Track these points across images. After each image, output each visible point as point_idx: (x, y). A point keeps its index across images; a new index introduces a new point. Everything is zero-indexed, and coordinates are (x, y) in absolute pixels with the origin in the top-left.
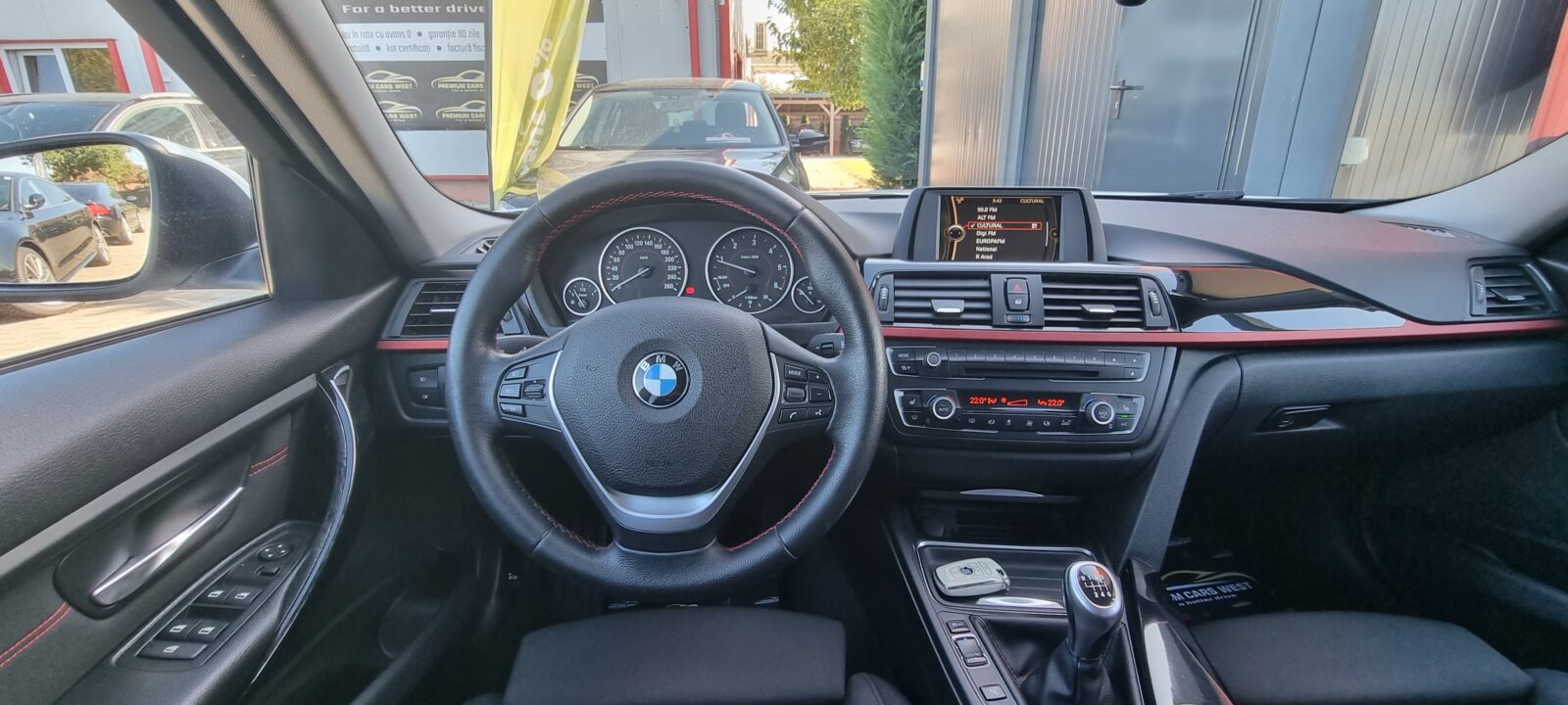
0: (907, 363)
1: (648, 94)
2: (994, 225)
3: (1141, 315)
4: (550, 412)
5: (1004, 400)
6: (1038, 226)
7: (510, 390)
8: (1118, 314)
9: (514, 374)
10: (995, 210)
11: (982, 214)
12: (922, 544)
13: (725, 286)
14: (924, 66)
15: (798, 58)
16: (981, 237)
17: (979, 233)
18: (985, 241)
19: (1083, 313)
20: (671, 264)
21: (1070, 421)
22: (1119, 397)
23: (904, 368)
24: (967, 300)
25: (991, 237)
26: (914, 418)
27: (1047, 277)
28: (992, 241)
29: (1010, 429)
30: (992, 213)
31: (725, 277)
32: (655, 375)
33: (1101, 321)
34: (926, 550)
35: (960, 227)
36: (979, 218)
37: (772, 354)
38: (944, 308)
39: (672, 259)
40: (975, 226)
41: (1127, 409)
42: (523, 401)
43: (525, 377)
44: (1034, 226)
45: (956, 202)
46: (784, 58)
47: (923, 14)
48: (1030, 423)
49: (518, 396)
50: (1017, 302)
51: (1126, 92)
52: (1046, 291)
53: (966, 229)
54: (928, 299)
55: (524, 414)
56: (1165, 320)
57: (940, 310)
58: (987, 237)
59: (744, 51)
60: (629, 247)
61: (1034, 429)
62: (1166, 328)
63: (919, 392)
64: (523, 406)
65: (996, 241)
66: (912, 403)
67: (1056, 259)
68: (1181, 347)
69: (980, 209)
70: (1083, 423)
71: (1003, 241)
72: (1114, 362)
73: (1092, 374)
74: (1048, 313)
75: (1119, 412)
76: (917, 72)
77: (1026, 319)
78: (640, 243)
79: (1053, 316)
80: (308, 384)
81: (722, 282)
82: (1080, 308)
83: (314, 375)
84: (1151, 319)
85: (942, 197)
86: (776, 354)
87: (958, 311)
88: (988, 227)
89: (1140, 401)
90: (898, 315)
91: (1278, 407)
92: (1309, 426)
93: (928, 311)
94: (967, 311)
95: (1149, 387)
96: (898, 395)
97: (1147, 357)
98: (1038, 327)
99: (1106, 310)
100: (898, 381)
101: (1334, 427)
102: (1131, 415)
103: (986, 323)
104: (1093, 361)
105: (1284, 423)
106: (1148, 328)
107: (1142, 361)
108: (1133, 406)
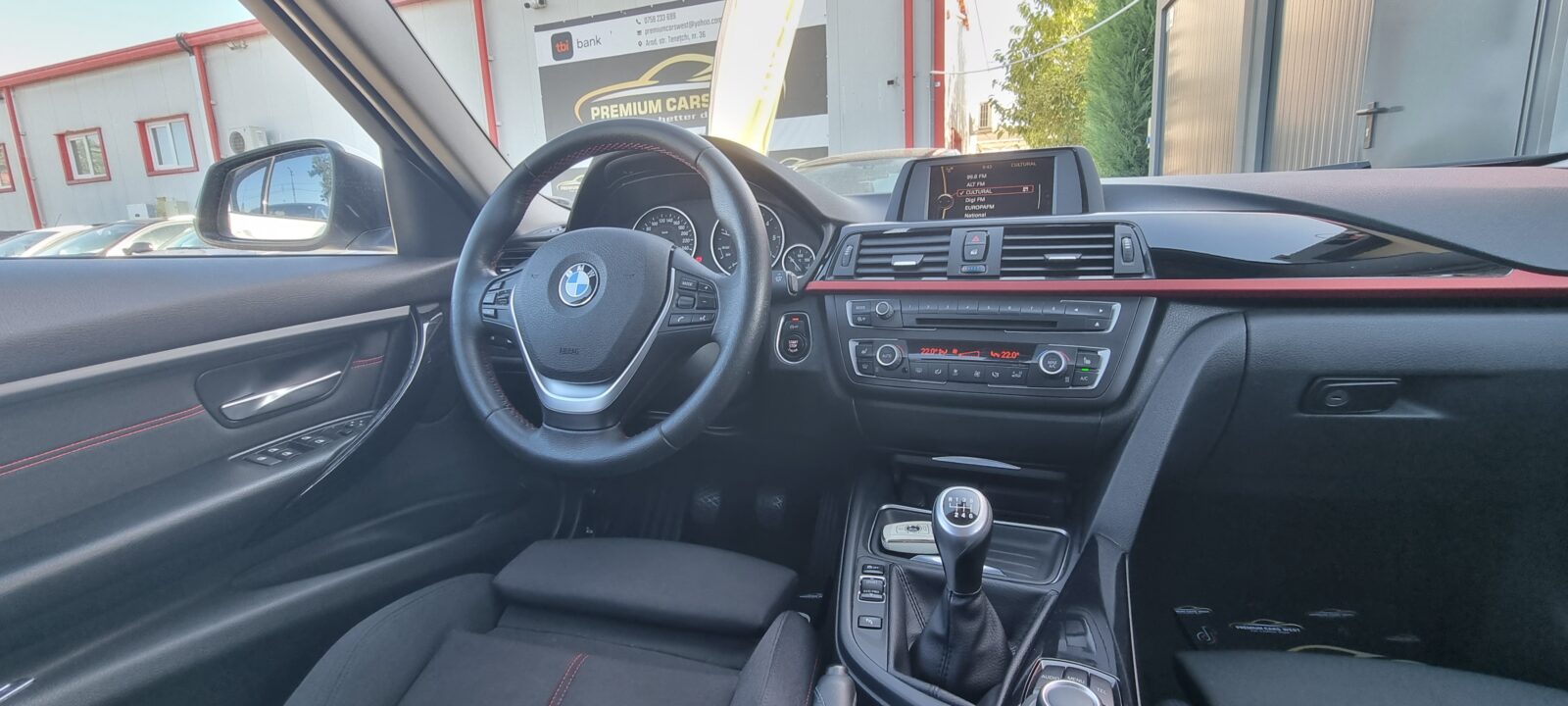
0: (863, 314)
2: (984, 191)
3: (1110, 262)
4: (512, 314)
5: (955, 351)
6: (1030, 189)
7: (489, 298)
8: (1086, 263)
9: (494, 287)
10: (984, 176)
11: (971, 181)
12: (884, 507)
13: (727, 255)
14: (1151, 122)
15: (1021, 130)
16: (970, 204)
17: (968, 200)
18: (974, 207)
19: (1044, 262)
20: (685, 237)
21: (1021, 373)
22: (1080, 350)
23: (860, 319)
24: (927, 254)
25: (980, 203)
26: (865, 367)
27: (1009, 230)
28: (980, 207)
29: (956, 380)
30: (982, 180)
31: (728, 248)
32: (574, 279)
33: (1065, 271)
34: (888, 512)
35: (949, 196)
36: (968, 185)
37: (673, 270)
38: (902, 263)
39: (686, 233)
40: (965, 193)
41: (1088, 362)
42: (496, 306)
43: (501, 287)
44: (1025, 189)
45: (946, 173)
46: (1006, 133)
47: (1150, 70)
48: (977, 374)
49: (492, 302)
50: (972, 253)
51: (1380, 116)
52: (1005, 242)
53: (955, 197)
54: (890, 255)
55: (496, 316)
56: (1137, 265)
57: (896, 264)
58: (975, 203)
59: (967, 129)
60: (655, 224)
61: (981, 381)
62: (1141, 274)
63: (871, 342)
64: (496, 310)
65: (985, 207)
66: (863, 352)
68: (1165, 299)
69: (969, 177)
70: (1032, 374)
71: (992, 207)
72: (1076, 312)
73: (1049, 324)
74: (1004, 263)
75: (1078, 364)
76: (1143, 130)
77: (983, 269)
78: (663, 221)
79: (1008, 267)
80: (404, 311)
81: (725, 251)
82: (1042, 258)
83: (408, 307)
84: (1120, 265)
85: (932, 167)
86: (676, 270)
87: (914, 263)
88: (978, 191)
89: (1105, 354)
90: (861, 271)
91: (1315, 377)
92: (1384, 408)
93: (889, 265)
94: (923, 264)
95: (1117, 343)
96: (852, 345)
97: (1117, 307)
98: (996, 277)
99: (1072, 257)
100: (852, 334)
101: (1431, 414)
102: (1094, 369)
103: (943, 274)
104: (1054, 310)
105: (1335, 401)
106: (1118, 276)
107: (1111, 311)
108: (1098, 359)
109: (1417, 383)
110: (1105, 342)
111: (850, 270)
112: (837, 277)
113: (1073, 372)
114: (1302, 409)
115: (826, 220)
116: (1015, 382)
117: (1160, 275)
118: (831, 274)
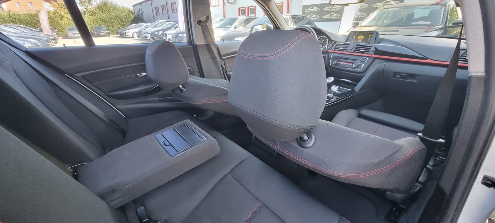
0: (333, 56)
1: (398, 9)
3: (368, 52)
8: (365, 51)
26: (331, 64)
29: (342, 67)
33: (362, 52)
35: (355, 38)
45: (355, 34)
48: (346, 66)
50: (351, 48)
52: (356, 47)
54: (340, 47)
56: (372, 53)
62: (372, 55)
68: (375, 58)
72: (362, 59)
73: (356, 60)
75: (359, 66)
79: (355, 51)
82: (360, 50)
87: (342, 49)
89: (363, 65)
90: (336, 49)
91: (395, 72)
92: (406, 79)
93: (339, 49)
94: (344, 49)
95: (365, 64)
96: (331, 60)
97: (367, 58)
98: (352, 52)
99: (363, 50)
100: (332, 59)
102: (361, 67)
103: (346, 51)
104: (359, 58)
105: (398, 76)
106: (369, 54)
107: (366, 59)
108: (362, 66)
109: (412, 76)
111: (333, 49)
112: (332, 50)
113: (357, 67)
114: (394, 77)
115: (333, 41)
116: (350, 68)
117: (377, 55)
118: (331, 49)
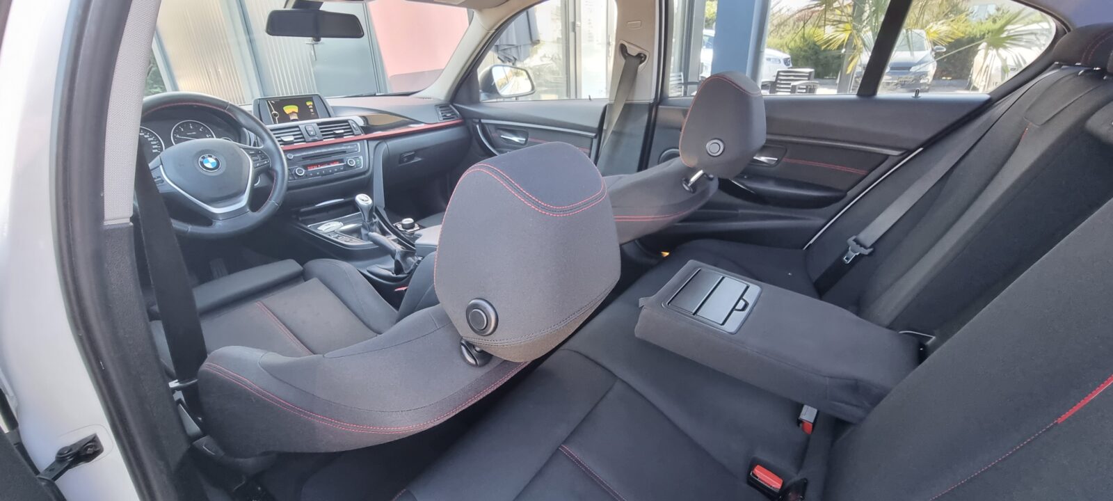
3: (352, 131)
5: (319, 166)
8: (345, 132)
12: (309, 226)
19: (334, 134)
21: (343, 167)
22: (355, 157)
24: (294, 135)
26: (290, 178)
27: (319, 124)
29: (325, 175)
32: (208, 161)
33: (341, 136)
35: (276, 112)
38: (286, 139)
45: (271, 103)
48: (330, 171)
50: (311, 134)
52: (320, 128)
53: (281, 113)
54: (280, 137)
56: (359, 132)
61: (332, 173)
62: (361, 134)
67: (318, 118)
68: (368, 140)
70: (347, 167)
71: (298, 114)
72: (349, 147)
73: (344, 152)
74: (323, 135)
75: (357, 162)
77: (316, 138)
82: (333, 132)
84: (355, 132)
85: (266, 101)
87: (292, 140)
89: (361, 157)
91: (401, 154)
92: (413, 159)
93: (282, 141)
94: (295, 139)
95: (363, 153)
97: (359, 144)
98: (322, 140)
99: (342, 131)
101: (420, 159)
102: (360, 162)
103: (306, 141)
104: (343, 148)
105: (405, 160)
106: (355, 135)
107: (357, 145)
108: (360, 159)
109: (417, 152)
110: (360, 154)
113: (356, 164)
114: (400, 163)
116: (342, 171)
117: (366, 134)
